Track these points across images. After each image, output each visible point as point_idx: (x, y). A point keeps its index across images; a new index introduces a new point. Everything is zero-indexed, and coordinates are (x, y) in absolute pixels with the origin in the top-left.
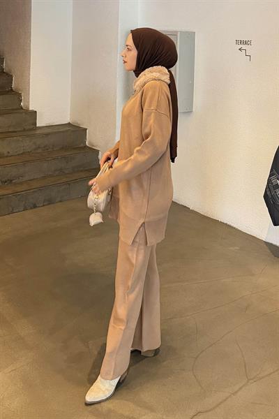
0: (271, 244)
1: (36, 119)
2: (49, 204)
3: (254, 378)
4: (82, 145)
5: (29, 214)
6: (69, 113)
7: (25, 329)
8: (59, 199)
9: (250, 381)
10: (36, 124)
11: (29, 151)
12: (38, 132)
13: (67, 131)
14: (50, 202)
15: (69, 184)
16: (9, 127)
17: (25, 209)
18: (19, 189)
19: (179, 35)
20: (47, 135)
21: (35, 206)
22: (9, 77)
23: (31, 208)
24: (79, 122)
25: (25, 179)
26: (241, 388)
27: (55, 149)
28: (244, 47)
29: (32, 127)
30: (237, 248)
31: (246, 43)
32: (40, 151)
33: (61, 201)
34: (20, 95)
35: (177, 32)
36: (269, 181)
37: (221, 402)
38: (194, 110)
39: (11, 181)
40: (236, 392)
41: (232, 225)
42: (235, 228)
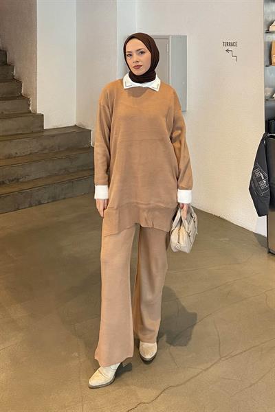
0: (260, 235)
1: (43, 122)
2: (53, 201)
3: (226, 356)
4: (87, 146)
5: (33, 210)
6: (75, 116)
7: (18, 313)
8: (63, 197)
9: (223, 359)
10: (43, 126)
11: (36, 151)
12: (45, 134)
13: (72, 132)
14: (54, 199)
15: (73, 182)
16: (18, 129)
17: (31, 206)
18: (25, 187)
19: (171, 39)
20: (53, 136)
21: (40, 203)
22: (19, 83)
23: (36, 205)
24: (84, 124)
25: (32, 178)
26: (212, 365)
27: (61, 149)
28: (230, 48)
29: (39, 129)
30: (227, 239)
31: (232, 44)
32: (46, 151)
33: (64, 198)
34: (28, 100)
35: (169, 36)
36: (253, 174)
37: (192, 378)
38: (187, 109)
39: (18, 179)
40: (208, 369)
41: (225, 218)
42: (226, 221)
